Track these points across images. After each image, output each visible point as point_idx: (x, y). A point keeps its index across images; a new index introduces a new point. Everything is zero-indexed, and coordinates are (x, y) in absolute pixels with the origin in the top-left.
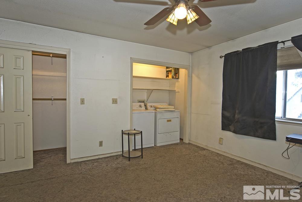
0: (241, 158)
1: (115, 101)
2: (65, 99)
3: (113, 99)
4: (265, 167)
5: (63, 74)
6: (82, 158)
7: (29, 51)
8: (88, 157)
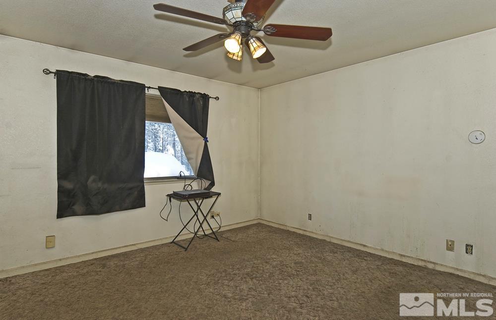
0: (97, 252)
4: (133, 246)
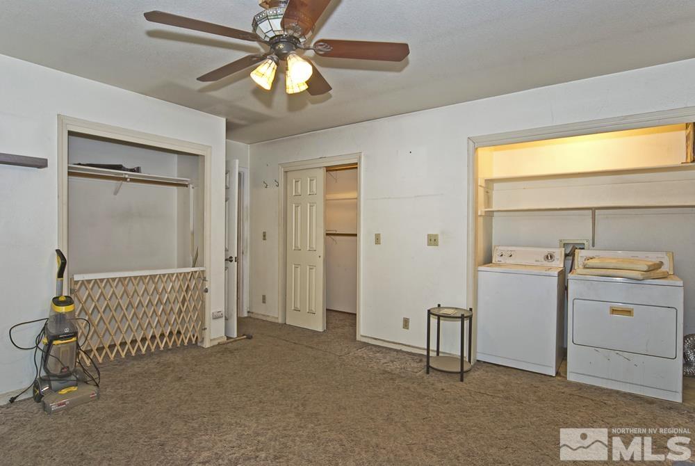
1: (433, 240)
2: (356, 235)
3: (428, 235)
5: (352, 195)
6: (376, 339)
7: (320, 168)
8: (384, 341)
